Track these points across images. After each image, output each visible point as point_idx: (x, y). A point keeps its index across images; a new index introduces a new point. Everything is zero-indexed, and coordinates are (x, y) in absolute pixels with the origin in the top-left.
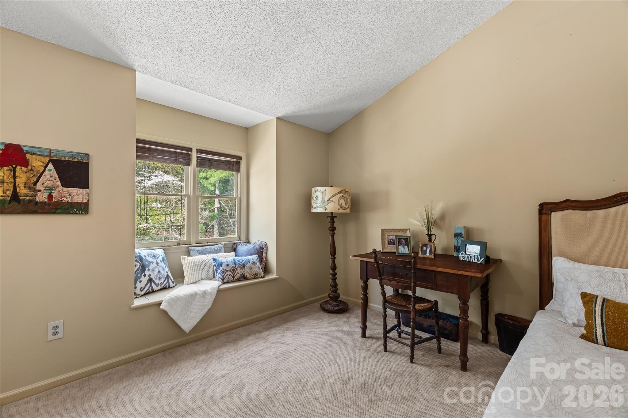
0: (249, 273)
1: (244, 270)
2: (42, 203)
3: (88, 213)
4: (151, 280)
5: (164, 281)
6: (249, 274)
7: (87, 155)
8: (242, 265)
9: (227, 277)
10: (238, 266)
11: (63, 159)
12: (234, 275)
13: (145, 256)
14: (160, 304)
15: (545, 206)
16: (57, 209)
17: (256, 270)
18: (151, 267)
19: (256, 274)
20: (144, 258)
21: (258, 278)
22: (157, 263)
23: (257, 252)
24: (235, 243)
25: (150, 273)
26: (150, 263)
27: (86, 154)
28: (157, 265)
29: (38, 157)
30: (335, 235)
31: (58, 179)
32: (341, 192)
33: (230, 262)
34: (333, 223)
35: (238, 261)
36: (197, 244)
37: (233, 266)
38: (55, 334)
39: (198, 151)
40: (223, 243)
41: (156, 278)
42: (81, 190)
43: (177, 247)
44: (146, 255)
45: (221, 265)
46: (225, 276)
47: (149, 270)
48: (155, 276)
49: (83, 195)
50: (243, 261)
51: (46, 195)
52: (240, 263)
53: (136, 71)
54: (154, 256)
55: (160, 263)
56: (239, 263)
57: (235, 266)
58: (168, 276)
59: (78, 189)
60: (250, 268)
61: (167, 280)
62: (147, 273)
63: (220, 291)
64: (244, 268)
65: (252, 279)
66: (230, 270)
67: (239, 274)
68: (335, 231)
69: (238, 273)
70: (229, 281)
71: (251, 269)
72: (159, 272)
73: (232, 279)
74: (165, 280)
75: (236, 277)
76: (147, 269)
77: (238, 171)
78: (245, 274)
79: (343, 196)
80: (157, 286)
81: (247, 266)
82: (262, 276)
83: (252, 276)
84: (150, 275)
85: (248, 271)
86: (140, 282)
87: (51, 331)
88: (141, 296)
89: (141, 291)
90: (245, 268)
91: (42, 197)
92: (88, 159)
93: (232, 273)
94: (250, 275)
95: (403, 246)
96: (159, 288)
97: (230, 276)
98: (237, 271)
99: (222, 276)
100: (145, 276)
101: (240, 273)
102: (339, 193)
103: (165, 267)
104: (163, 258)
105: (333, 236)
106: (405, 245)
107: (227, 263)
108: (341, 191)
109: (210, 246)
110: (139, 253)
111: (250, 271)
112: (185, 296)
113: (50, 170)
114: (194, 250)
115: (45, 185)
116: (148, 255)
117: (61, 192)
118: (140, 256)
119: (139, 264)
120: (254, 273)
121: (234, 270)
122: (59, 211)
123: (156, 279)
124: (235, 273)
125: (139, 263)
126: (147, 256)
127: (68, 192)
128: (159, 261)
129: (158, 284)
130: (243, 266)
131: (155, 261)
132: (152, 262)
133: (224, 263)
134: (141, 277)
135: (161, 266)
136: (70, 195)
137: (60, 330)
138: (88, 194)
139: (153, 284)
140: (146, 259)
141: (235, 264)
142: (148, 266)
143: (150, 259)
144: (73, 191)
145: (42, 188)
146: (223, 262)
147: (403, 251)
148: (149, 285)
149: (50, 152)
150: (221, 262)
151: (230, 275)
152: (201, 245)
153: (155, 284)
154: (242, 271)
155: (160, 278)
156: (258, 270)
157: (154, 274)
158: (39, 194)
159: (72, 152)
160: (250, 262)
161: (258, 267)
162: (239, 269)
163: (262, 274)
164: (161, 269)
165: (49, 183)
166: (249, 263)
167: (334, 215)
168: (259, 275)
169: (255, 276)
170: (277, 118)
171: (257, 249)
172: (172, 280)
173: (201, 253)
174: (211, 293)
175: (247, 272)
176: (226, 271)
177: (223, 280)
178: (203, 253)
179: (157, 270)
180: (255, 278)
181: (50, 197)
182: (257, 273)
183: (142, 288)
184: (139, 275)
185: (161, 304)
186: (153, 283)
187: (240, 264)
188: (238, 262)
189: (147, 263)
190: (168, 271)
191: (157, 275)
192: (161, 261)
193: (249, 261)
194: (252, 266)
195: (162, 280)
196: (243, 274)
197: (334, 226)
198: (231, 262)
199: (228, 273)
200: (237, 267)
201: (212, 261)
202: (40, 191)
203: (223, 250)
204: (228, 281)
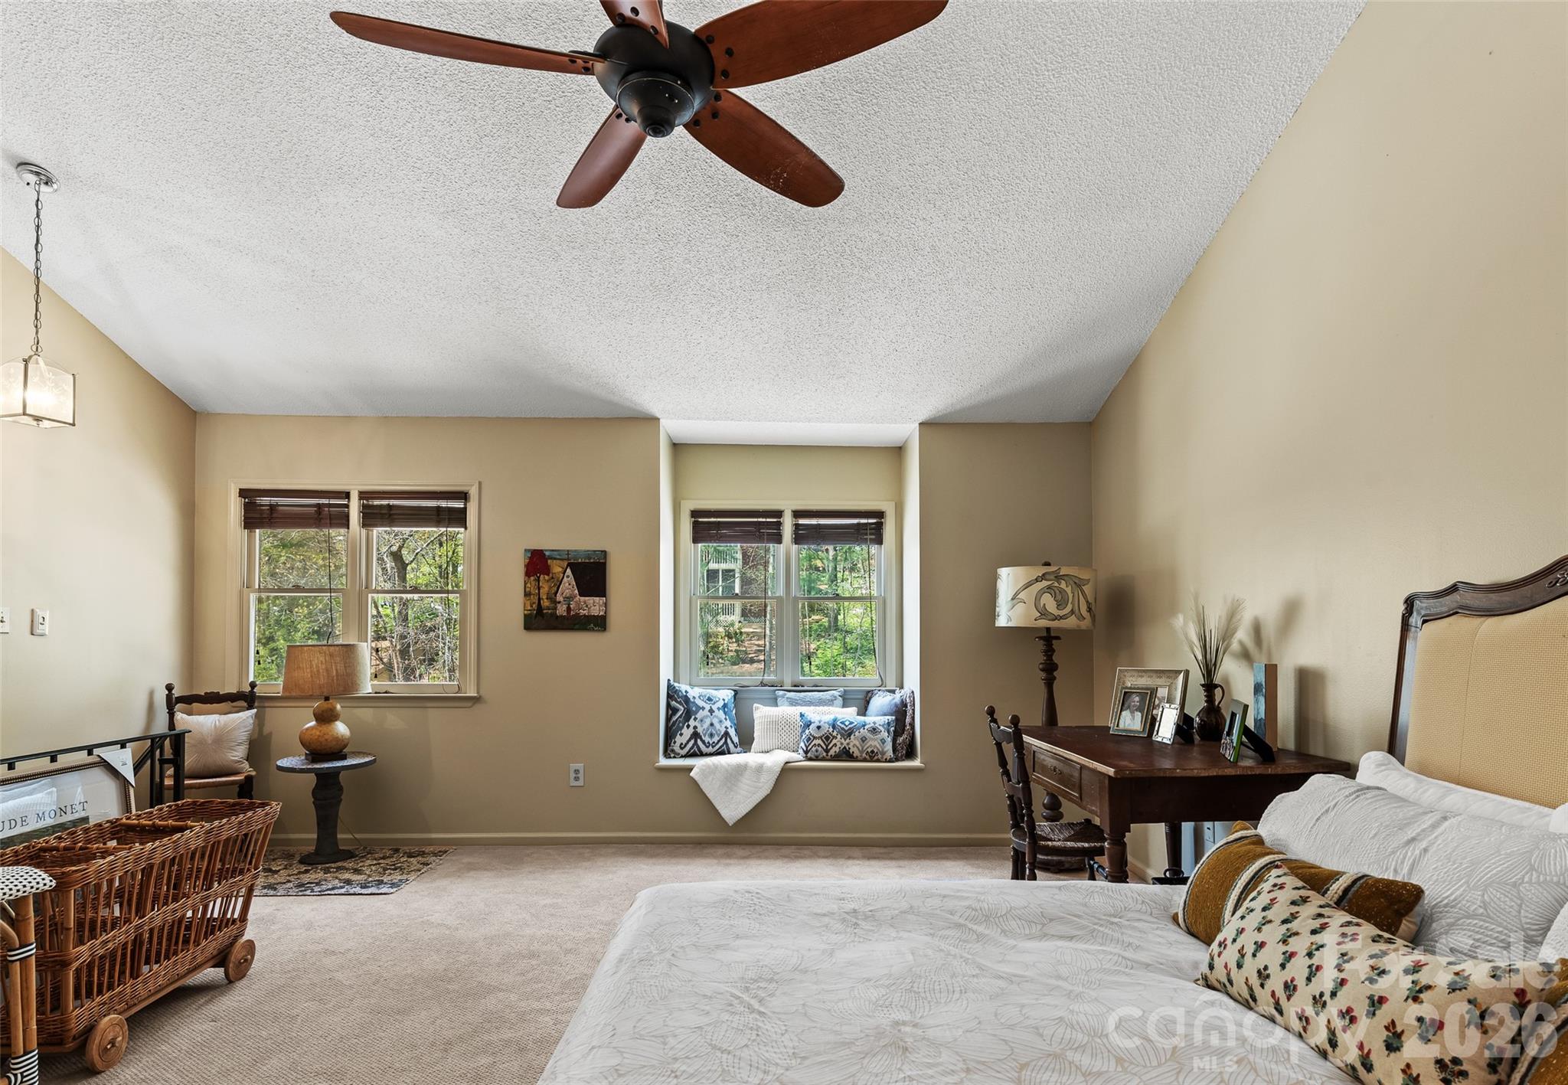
0: (857, 747)
1: (848, 741)
2: (562, 616)
3: (605, 629)
4: (696, 735)
5: (719, 741)
6: (859, 749)
7: (604, 553)
8: (846, 731)
9: (814, 749)
10: (839, 732)
11: (580, 561)
12: (827, 747)
13: (694, 698)
14: (690, 769)
15: (1417, 603)
16: (575, 625)
17: (875, 746)
18: (699, 716)
19: (872, 752)
20: (692, 700)
21: (878, 761)
22: (711, 711)
23: (895, 712)
24: (869, 692)
25: (696, 723)
26: (699, 708)
27: (602, 551)
28: (709, 714)
29: (558, 561)
30: (1055, 682)
31: (575, 587)
32: (1043, 577)
33: (825, 723)
34: (1049, 651)
35: (842, 723)
36: (795, 686)
37: (828, 731)
38: (577, 779)
39: (797, 514)
40: (842, 689)
41: (706, 733)
42: (597, 599)
43: (759, 690)
44: (697, 696)
45: (809, 726)
46: (810, 747)
47: (695, 719)
48: (704, 730)
49: (600, 606)
50: (851, 723)
51: (565, 607)
52: (845, 727)
53: (659, 419)
54: (709, 699)
55: (716, 711)
56: (843, 726)
57: (833, 731)
58: (727, 734)
59: (595, 598)
60: (861, 739)
61: (724, 740)
62: (692, 723)
63: (787, 770)
64: (850, 736)
65: (865, 760)
66: (821, 737)
67: (838, 747)
68: (1055, 673)
69: (835, 745)
70: (820, 757)
71: (863, 741)
72: (712, 725)
73: (825, 754)
74: (721, 739)
75: (832, 752)
76: (693, 717)
77: (879, 541)
78: (849, 748)
79: (1049, 587)
80: (708, 747)
81: (857, 734)
82: (886, 759)
83: (864, 755)
84: (695, 727)
85: (857, 743)
86: (681, 735)
87: (573, 775)
88: (682, 757)
89: (682, 748)
90: (852, 737)
91: (561, 610)
92: (605, 558)
93: (824, 742)
94: (861, 752)
95: (1132, 712)
96: (710, 750)
97: (820, 749)
98: (834, 741)
99: (805, 745)
100: (688, 726)
101: (838, 744)
102: (1037, 580)
103: (726, 719)
104: (725, 704)
105: (1049, 683)
106: (1136, 710)
107: (818, 724)
108: (1044, 575)
109: (813, 693)
110: (686, 692)
111: (861, 745)
112: (729, 765)
113: (568, 577)
114: (783, 696)
115: (564, 596)
116: (699, 697)
117: (578, 603)
118: (686, 696)
119: (683, 709)
120: (869, 750)
121: (827, 738)
122: (577, 626)
123: (705, 736)
124: (829, 744)
125: (683, 706)
126: (697, 698)
127: (585, 603)
128: (714, 707)
129: (708, 743)
130: (848, 733)
131: (707, 707)
132: (703, 708)
133: (814, 722)
134: (683, 727)
135: (716, 717)
136: (587, 606)
137: (581, 775)
138: (606, 605)
139: (699, 742)
140: (694, 702)
141: (834, 727)
142: (696, 713)
143: (700, 703)
144: (590, 600)
145: (562, 599)
146: (812, 721)
147: (1129, 725)
148: (693, 741)
149: (568, 554)
150: (810, 721)
151: (819, 745)
152: (800, 688)
153: (703, 742)
154: (845, 743)
155: (711, 735)
156: (878, 745)
157: (702, 726)
158: (559, 606)
159: (588, 551)
160: (866, 727)
161: (881, 740)
162: (839, 737)
163: (890, 754)
164: (715, 721)
165: (567, 593)
166: (862, 730)
167: (1053, 634)
168: (880, 756)
169: (872, 756)
170: (920, 424)
171: (896, 705)
172: (733, 742)
173: (793, 703)
174: (770, 770)
175: (854, 745)
176: (815, 738)
177: (806, 752)
178: (797, 703)
179: (708, 722)
180: (871, 761)
181: (569, 609)
182: (876, 751)
183: (682, 744)
184: (681, 725)
185: (692, 769)
186: (699, 740)
187: (843, 729)
188: (840, 725)
189: (694, 709)
190: (728, 726)
191: (708, 729)
192: (719, 709)
193: (864, 726)
194: (869, 735)
195: (716, 739)
196: (845, 748)
197: (1052, 660)
198: (828, 723)
199: (819, 741)
200: (835, 734)
201: (799, 719)
202: (559, 602)
203: (840, 701)
204: (817, 757)
